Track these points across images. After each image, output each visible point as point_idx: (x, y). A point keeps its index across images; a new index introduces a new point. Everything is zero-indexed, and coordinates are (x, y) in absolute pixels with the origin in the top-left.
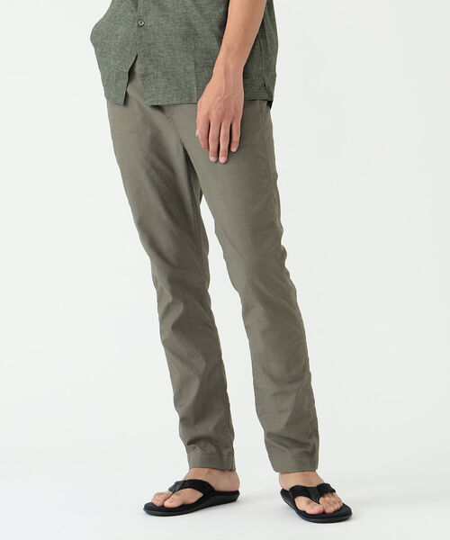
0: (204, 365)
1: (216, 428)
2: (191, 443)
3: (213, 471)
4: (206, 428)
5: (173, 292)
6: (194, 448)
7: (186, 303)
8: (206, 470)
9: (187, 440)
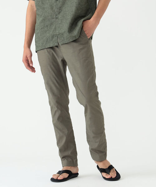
0: (67, 132)
1: (71, 153)
2: (63, 158)
3: (72, 167)
4: (68, 153)
5: (57, 107)
6: (64, 160)
7: (61, 111)
8: (70, 167)
9: (62, 157)
